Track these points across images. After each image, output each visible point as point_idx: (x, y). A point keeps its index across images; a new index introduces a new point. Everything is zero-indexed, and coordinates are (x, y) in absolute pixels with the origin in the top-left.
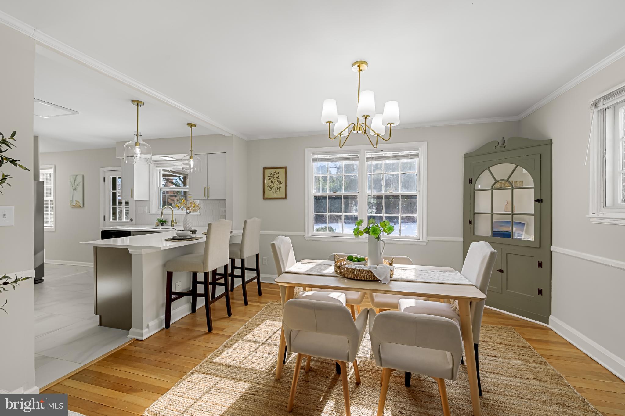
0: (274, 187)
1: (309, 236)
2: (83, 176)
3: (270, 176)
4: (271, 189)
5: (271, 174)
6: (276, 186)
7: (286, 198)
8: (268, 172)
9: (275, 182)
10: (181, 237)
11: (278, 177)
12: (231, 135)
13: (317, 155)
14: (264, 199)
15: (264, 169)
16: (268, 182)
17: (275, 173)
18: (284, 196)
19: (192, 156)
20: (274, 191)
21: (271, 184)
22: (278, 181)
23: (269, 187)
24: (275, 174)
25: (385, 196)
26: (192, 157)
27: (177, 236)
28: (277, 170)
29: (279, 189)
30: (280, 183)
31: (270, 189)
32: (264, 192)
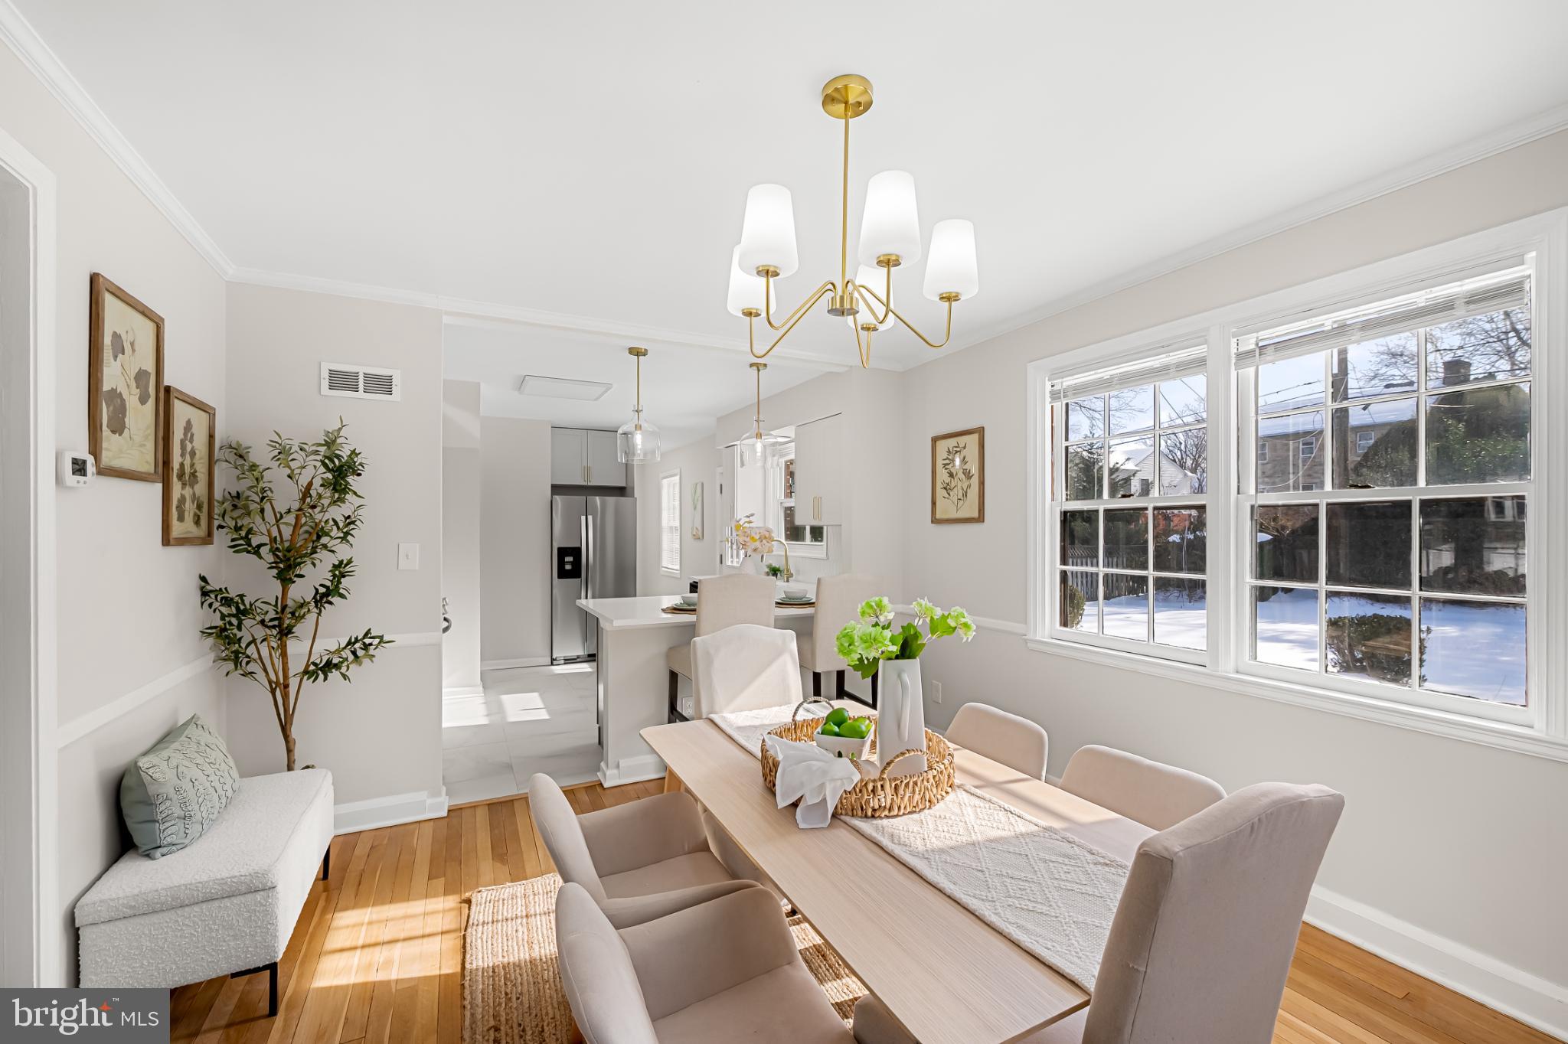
0: (956, 488)
1: (1037, 638)
2: (703, 484)
3: (947, 459)
4: (949, 494)
5: (949, 452)
6: (960, 484)
7: (980, 519)
8: (943, 446)
9: (957, 474)
10: (689, 605)
11: (964, 458)
12: (846, 369)
13: (1063, 378)
14: (932, 522)
15: (935, 440)
16: (942, 476)
17: (958, 449)
18: (976, 515)
19: (761, 431)
20: (955, 499)
21: (948, 479)
22: (964, 470)
23: (945, 488)
24: (957, 452)
25: (1328, 504)
26: (759, 435)
27: (685, 603)
28: (962, 440)
29: (965, 494)
30: (968, 475)
31: (947, 496)
32: (934, 503)
